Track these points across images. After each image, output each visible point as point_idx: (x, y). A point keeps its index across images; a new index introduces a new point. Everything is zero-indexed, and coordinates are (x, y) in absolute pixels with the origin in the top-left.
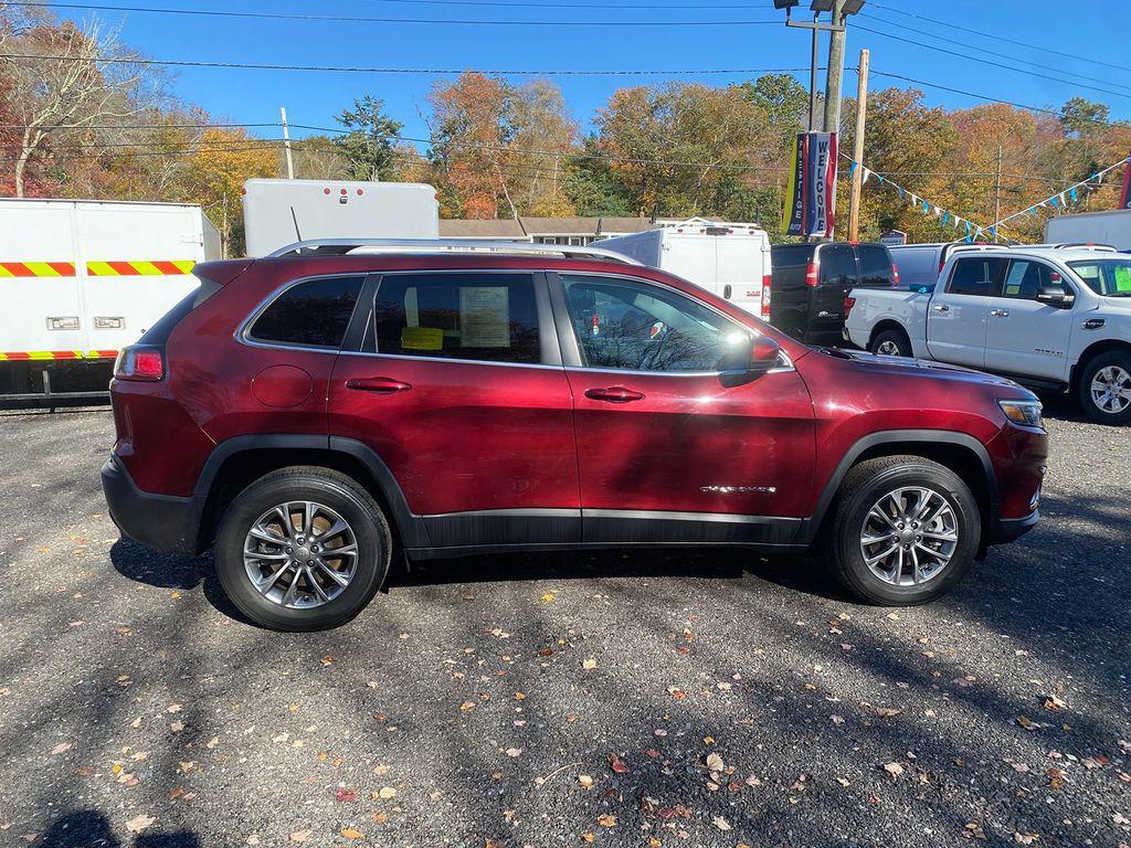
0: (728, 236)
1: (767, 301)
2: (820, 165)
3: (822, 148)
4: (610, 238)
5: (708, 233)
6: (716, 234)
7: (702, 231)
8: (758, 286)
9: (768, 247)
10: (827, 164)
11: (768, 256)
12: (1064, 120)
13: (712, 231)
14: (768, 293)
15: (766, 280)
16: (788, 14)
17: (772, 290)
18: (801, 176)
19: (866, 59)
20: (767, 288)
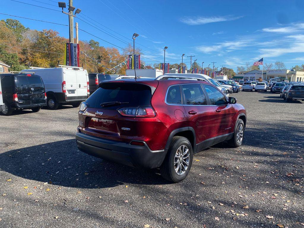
0: (78, 71)
1: (89, 89)
2: (75, 52)
3: (75, 47)
4: (33, 69)
5: (74, 70)
6: (76, 70)
7: (72, 69)
8: (86, 84)
9: (88, 74)
10: (77, 52)
11: (88, 76)
12: (90, 45)
13: (75, 69)
14: (88, 87)
15: (88, 83)
16: (63, 9)
17: (89, 86)
18: (68, 54)
19: (77, 25)
20: (88, 85)
